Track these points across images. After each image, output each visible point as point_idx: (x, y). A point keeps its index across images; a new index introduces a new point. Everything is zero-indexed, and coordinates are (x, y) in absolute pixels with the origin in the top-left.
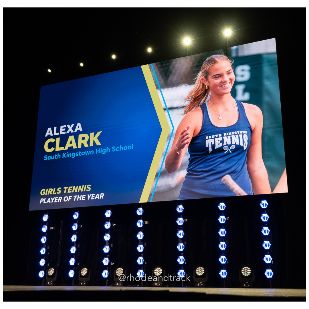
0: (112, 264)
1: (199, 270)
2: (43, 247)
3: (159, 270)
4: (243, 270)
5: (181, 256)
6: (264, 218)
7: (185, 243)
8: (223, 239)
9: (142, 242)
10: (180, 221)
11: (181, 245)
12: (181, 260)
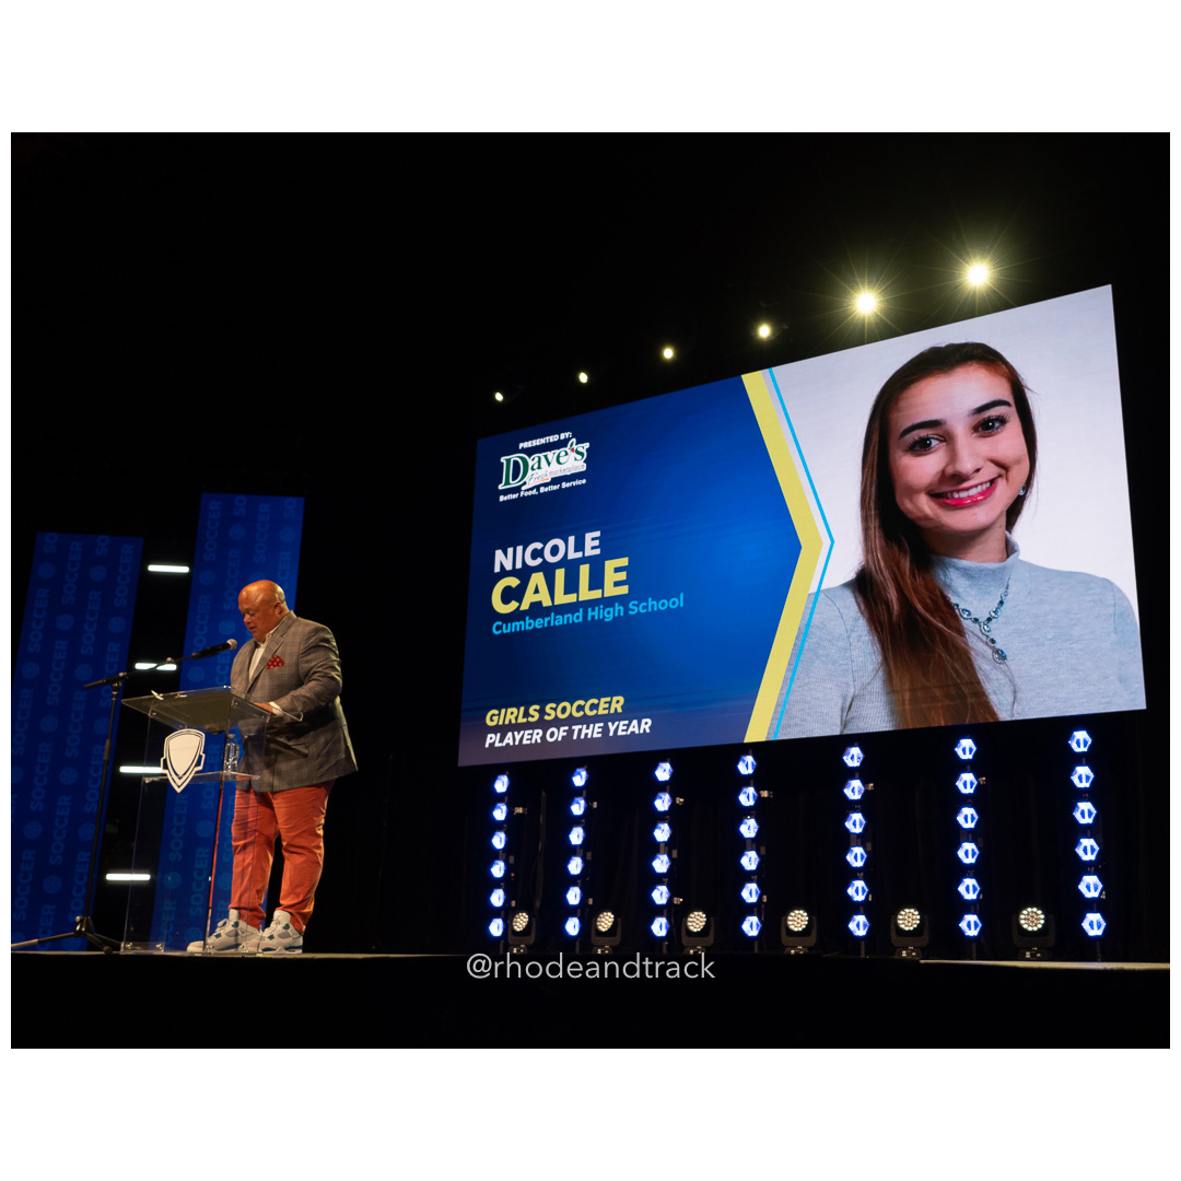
0: (678, 901)
1: (905, 915)
2: (498, 859)
3: (799, 916)
4: (1024, 915)
5: (857, 879)
6: (1080, 778)
7: (869, 845)
8: (970, 836)
9: (754, 845)
10: (854, 788)
11: (858, 850)
12: (857, 891)
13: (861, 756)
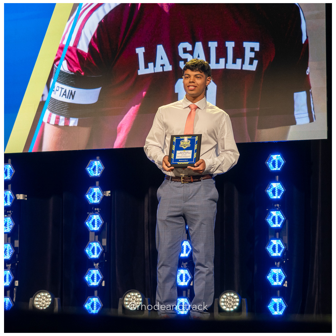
1: (131, 297)
3: (45, 298)
4: (224, 299)
5: (93, 268)
7: (104, 241)
9: (9, 238)
10: (94, 194)
11: (96, 245)
12: (93, 278)
13: (102, 168)
